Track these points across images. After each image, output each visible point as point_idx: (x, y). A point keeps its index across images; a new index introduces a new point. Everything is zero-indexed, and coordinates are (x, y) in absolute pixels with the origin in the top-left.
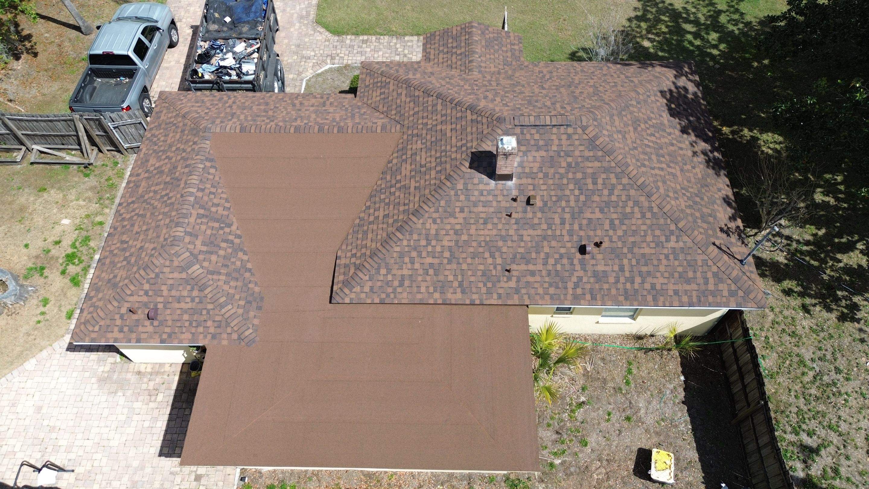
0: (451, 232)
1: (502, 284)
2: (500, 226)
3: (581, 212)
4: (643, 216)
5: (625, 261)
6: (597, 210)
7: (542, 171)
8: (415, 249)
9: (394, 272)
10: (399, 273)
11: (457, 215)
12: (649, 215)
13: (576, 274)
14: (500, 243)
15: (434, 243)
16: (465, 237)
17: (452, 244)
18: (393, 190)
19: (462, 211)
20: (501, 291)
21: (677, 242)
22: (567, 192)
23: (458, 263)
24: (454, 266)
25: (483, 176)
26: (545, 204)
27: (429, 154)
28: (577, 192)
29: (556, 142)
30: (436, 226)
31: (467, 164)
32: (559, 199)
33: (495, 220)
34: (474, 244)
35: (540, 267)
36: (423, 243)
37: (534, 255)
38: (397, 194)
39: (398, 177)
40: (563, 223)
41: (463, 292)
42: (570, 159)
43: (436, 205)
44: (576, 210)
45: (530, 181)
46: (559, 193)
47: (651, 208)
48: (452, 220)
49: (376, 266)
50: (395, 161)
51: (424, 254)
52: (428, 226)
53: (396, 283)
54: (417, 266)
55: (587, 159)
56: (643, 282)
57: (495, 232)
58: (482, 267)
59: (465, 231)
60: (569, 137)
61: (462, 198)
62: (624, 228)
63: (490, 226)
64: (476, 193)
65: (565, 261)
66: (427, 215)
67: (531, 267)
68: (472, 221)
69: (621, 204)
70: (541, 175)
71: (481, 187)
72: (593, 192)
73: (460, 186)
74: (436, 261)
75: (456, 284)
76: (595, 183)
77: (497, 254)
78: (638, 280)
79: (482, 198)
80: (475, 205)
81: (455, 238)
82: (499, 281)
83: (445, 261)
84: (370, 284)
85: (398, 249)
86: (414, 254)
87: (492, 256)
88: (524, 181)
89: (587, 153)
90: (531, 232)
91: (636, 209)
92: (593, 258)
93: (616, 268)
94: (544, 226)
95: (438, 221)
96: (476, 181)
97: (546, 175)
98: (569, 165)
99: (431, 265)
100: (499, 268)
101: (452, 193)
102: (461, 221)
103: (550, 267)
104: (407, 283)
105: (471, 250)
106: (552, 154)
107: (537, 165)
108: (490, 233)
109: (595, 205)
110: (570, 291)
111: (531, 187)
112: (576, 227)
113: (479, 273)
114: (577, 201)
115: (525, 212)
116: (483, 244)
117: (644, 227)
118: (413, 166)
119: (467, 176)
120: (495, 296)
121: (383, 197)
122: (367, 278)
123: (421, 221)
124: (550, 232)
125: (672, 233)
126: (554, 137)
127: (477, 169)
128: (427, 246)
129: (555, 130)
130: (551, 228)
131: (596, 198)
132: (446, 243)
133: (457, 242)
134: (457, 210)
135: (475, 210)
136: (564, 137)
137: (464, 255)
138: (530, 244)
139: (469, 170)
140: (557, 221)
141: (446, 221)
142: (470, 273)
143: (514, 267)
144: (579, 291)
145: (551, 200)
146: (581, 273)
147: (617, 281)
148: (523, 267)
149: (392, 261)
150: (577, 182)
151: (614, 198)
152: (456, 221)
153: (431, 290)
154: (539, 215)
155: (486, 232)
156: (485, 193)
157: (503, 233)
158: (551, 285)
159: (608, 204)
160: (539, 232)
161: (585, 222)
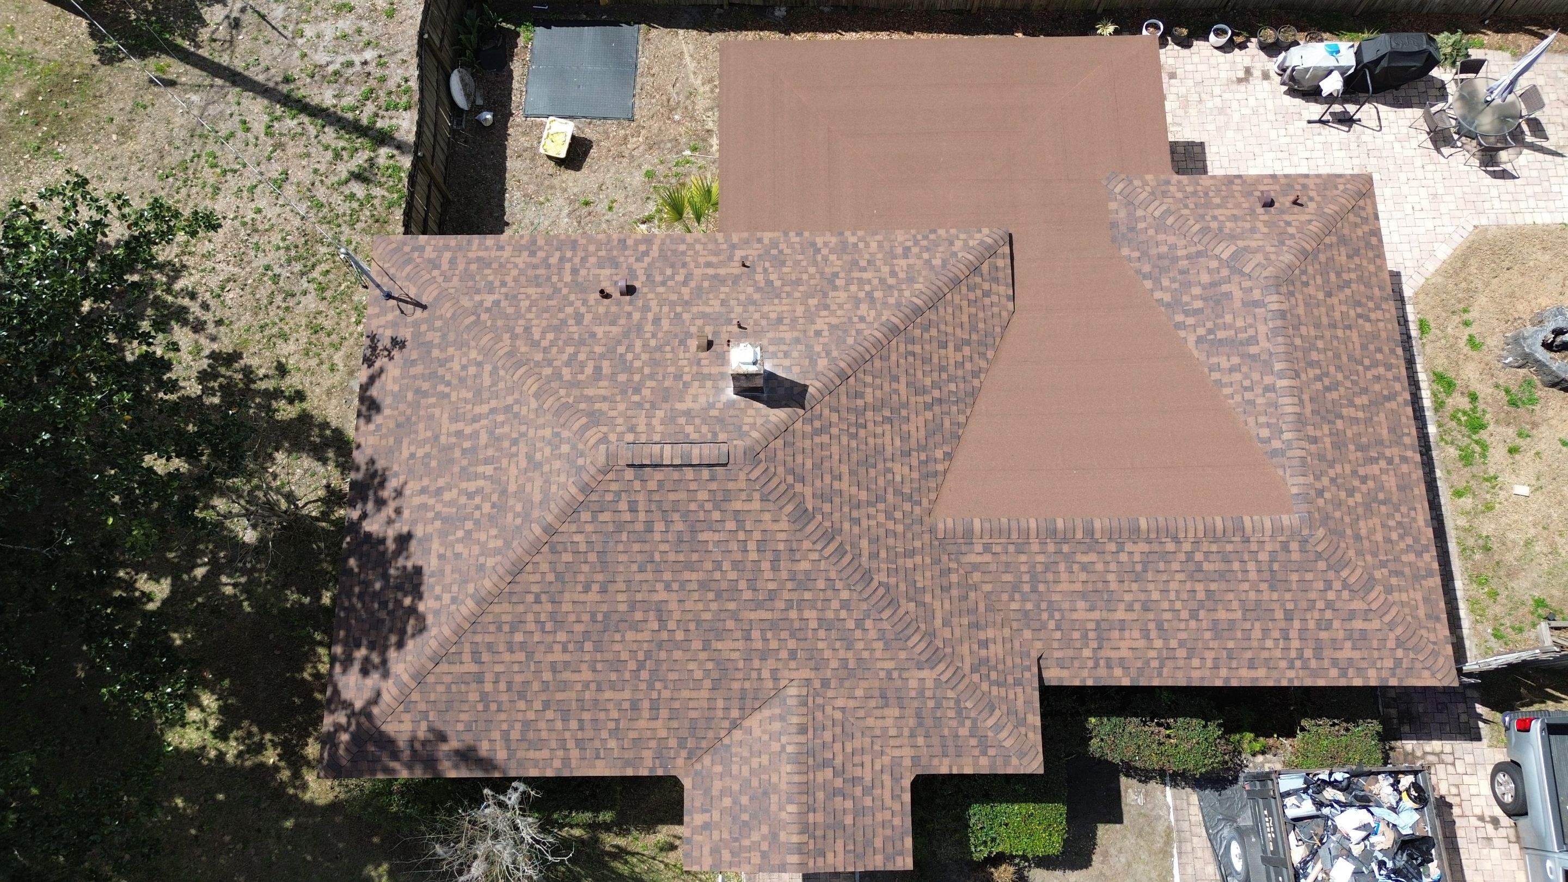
0: (834, 307)
1: (755, 253)
2: (757, 316)
3: (626, 334)
4: (527, 329)
5: (568, 278)
6: (600, 335)
7: (684, 383)
8: (890, 287)
9: (919, 263)
10: (911, 261)
11: (826, 327)
12: (519, 330)
13: (645, 265)
14: (757, 296)
15: (862, 295)
16: (813, 302)
17: (831, 294)
18: (936, 393)
19: (818, 333)
20: (759, 246)
21: (482, 301)
22: (644, 357)
23: (822, 273)
24: (828, 270)
25: (784, 375)
26: (682, 342)
27: (879, 441)
28: (630, 356)
29: (655, 422)
30: (859, 313)
31: (811, 390)
32: (660, 348)
33: (764, 322)
34: (797, 295)
35: (698, 272)
36: (878, 294)
37: (706, 284)
38: (928, 381)
39: (929, 415)
40: (657, 321)
41: (813, 244)
42: (636, 398)
43: (860, 338)
44: (633, 335)
45: (706, 371)
46: (657, 355)
47: (514, 337)
48: (834, 321)
49: (949, 267)
50: (939, 454)
51: (876, 282)
52: (873, 313)
53: (915, 250)
54: (886, 269)
55: (605, 399)
56: (547, 258)
57: (765, 309)
58: (785, 270)
59: (813, 309)
60: (632, 429)
61: (818, 348)
62: (561, 316)
63: (773, 316)
64: (795, 354)
65: (659, 278)
66: (876, 325)
67: (711, 271)
68: (801, 321)
69: (560, 343)
70: (687, 378)
71: (787, 362)
72: (602, 356)
73: (822, 363)
74: (856, 274)
75: (825, 251)
76: (598, 369)
77: (762, 284)
78: (553, 260)
79: (785, 348)
80: (797, 341)
81: (828, 301)
82: (759, 256)
83: (842, 275)
84: (954, 249)
85: (917, 286)
86: (891, 281)
87: (770, 283)
88: (715, 370)
89: (604, 406)
90: (708, 310)
91: (537, 337)
92: (616, 283)
93: (583, 272)
94: (686, 316)
95: (856, 319)
96: (796, 370)
97: (678, 377)
98: (637, 391)
99: (864, 270)
100: (759, 270)
101: (835, 354)
102: (819, 321)
103: (682, 272)
104: (899, 250)
105: (801, 288)
106: (664, 405)
107: (692, 391)
108: (772, 308)
109: (603, 341)
110: (655, 247)
111: (704, 362)
112: (636, 316)
113: (789, 263)
114: (630, 348)
115: (714, 333)
116: (784, 295)
117: (529, 316)
118: (905, 427)
119: (812, 375)
120: (766, 241)
121: (952, 387)
122: (960, 255)
123: (884, 318)
124: (679, 309)
125: (488, 310)
126: (659, 428)
127: (793, 384)
128: (872, 291)
129: (657, 438)
130: (676, 314)
131: (598, 349)
132: (843, 295)
133: (825, 295)
134: (826, 333)
135: (795, 334)
136: (641, 428)
137: (812, 282)
138: (711, 296)
139: (807, 383)
140: (665, 324)
141: (843, 320)
142: (804, 263)
143: (738, 270)
144: (642, 248)
145: (673, 348)
146: (637, 266)
147: (584, 260)
148: (722, 271)
149: (924, 273)
150: (628, 369)
151: (570, 350)
152: (827, 320)
153: (861, 245)
154: (693, 329)
155: (779, 309)
156: (781, 355)
157: (751, 308)
158: (683, 253)
159: (582, 342)
160: (695, 309)
161: (622, 321)
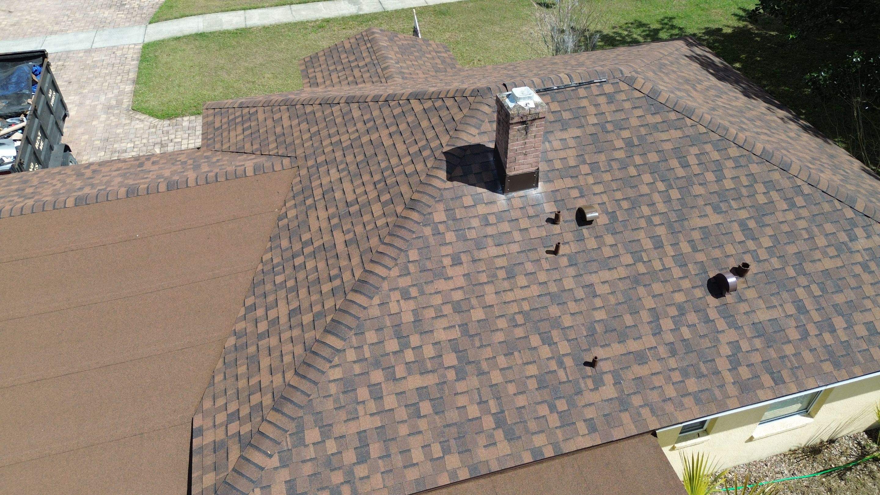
0: (447, 309)
1: (589, 397)
2: (542, 277)
3: (682, 219)
4: (792, 205)
5: (801, 293)
6: (709, 210)
7: (584, 162)
8: (377, 364)
9: (338, 430)
10: (353, 428)
11: (450, 272)
12: (799, 201)
13: (724, 339)
14: (554, 311)
15: (415, 340)
16: (478, 314)
17: (456, 333)
18: (299, 261)
19: (457, 262)
20: (590, 413)
21: (868, 237)
22: (645, 189)
23: (481, 373)
24: (473, 381)
25: (480, 190)
26: (612, 216)
27: (358, 182)
28: (661, 186)
29: (592, 110)
30: (412, 305)
31: (443, 174)
32: (635, 204)
33: (529, 267)
34: (502, 323)
35: (649, 341)
36: (392, 345)
37: (628, 320)
38: (310, 265)
39: (306, 237)
40: (659, 245)
41: (510, 437)
42: (626, 134)
43: (401, 260)
44: (673, 217)
45: (569, 182)
46: (631, 193)
47: (798, 189)
48: (441, 285)
49: (291, 427)
50: (291, 214)
51: (400, 371)
52: (394, 308)
53: (350, 457)
54: (390, 402)
55: (655, 127)
56: (850, 326)
57: (535, 290)
58: (532, 370)
59: (474, 302)
60: (611, 99)
61: (450, 237)
62: (769, 231)
63: (522, 281)
64: (475, 223)
65: (692, 317)
66: (385, 286)
67: (633, 346)
68: (483, 278)
69: (744, 191)
70: (585, 169)
71: (481, 209)
72: (689, 181)
73: (439, 216)
74: (431, 380)
75: (488, 422)
76: (685, 165)
77: (555, 334)
78: (839, 323)
79: (490, 231)
80: (480, 245)
81: (457, 319)
82: (579, 392)
83: (451, 375)
84: (284, 475)
85: (336, 373)
86: (377, 376)
87: (547, 341)
88: (559, 184)
89: (652, 119)
90: (606, 275)
91: (774, 195)
92: (741, 300)
93: (791, 309)
94: (628, 259)
95: (414, 292)
96: (468, 201)
97: (594, 167)
98: (629, 143)
99: (422, 392)
100: (569, 362)
101: (428, 231)
102: (461, 282)
103: (669, 337)
104: (375, 450)
105: (499, 337)
106: (591, 130)
107: (571, 153)
108: (527, 293)
109: (700, 202)
110: (729, 378)
111: (575, 193)
112: (685, 248)
113: (532, 384)
114: (668, 201)
115: (581, 239)
116: (520, 319)
117: (802, 224)
118: (332, 210)
119: (448, 195)
120: (582, 427)
121: (279, 279)
122: (275, 461)
123: (376, 301)
124: (641, 268)
125: (853, 223)
126: (584, 103)
127: (465, 179)
128: (401, 351)
129: (582, 92)
130: (641, 260)
131: (698, 190)
132: (441, 335)
133: (464, 327)
134: (447, 261)
135: (483, 254)
136: (602, 100)
137: (488, 352)
138: (612, 300)
139: (449, 184)
140: (648, 244)
141: (429, 289)
142: (511, 389)
143: (600, 353)
144: (744, 372)
145: (620, 207)
146: (731, 335)
147: (805, 335)
148: (617, 349)
149: (330, 405)
150: (653, 169)
151: (728, 184)
152: (451, 285)
153: (437, 450)
154: (609, 239)
155: (519, 294)
156: (492, 219)
157: (553, 288)
158: (685, 373)
159: (722, 195)
160: (622, 272)
161: (696, 235)
